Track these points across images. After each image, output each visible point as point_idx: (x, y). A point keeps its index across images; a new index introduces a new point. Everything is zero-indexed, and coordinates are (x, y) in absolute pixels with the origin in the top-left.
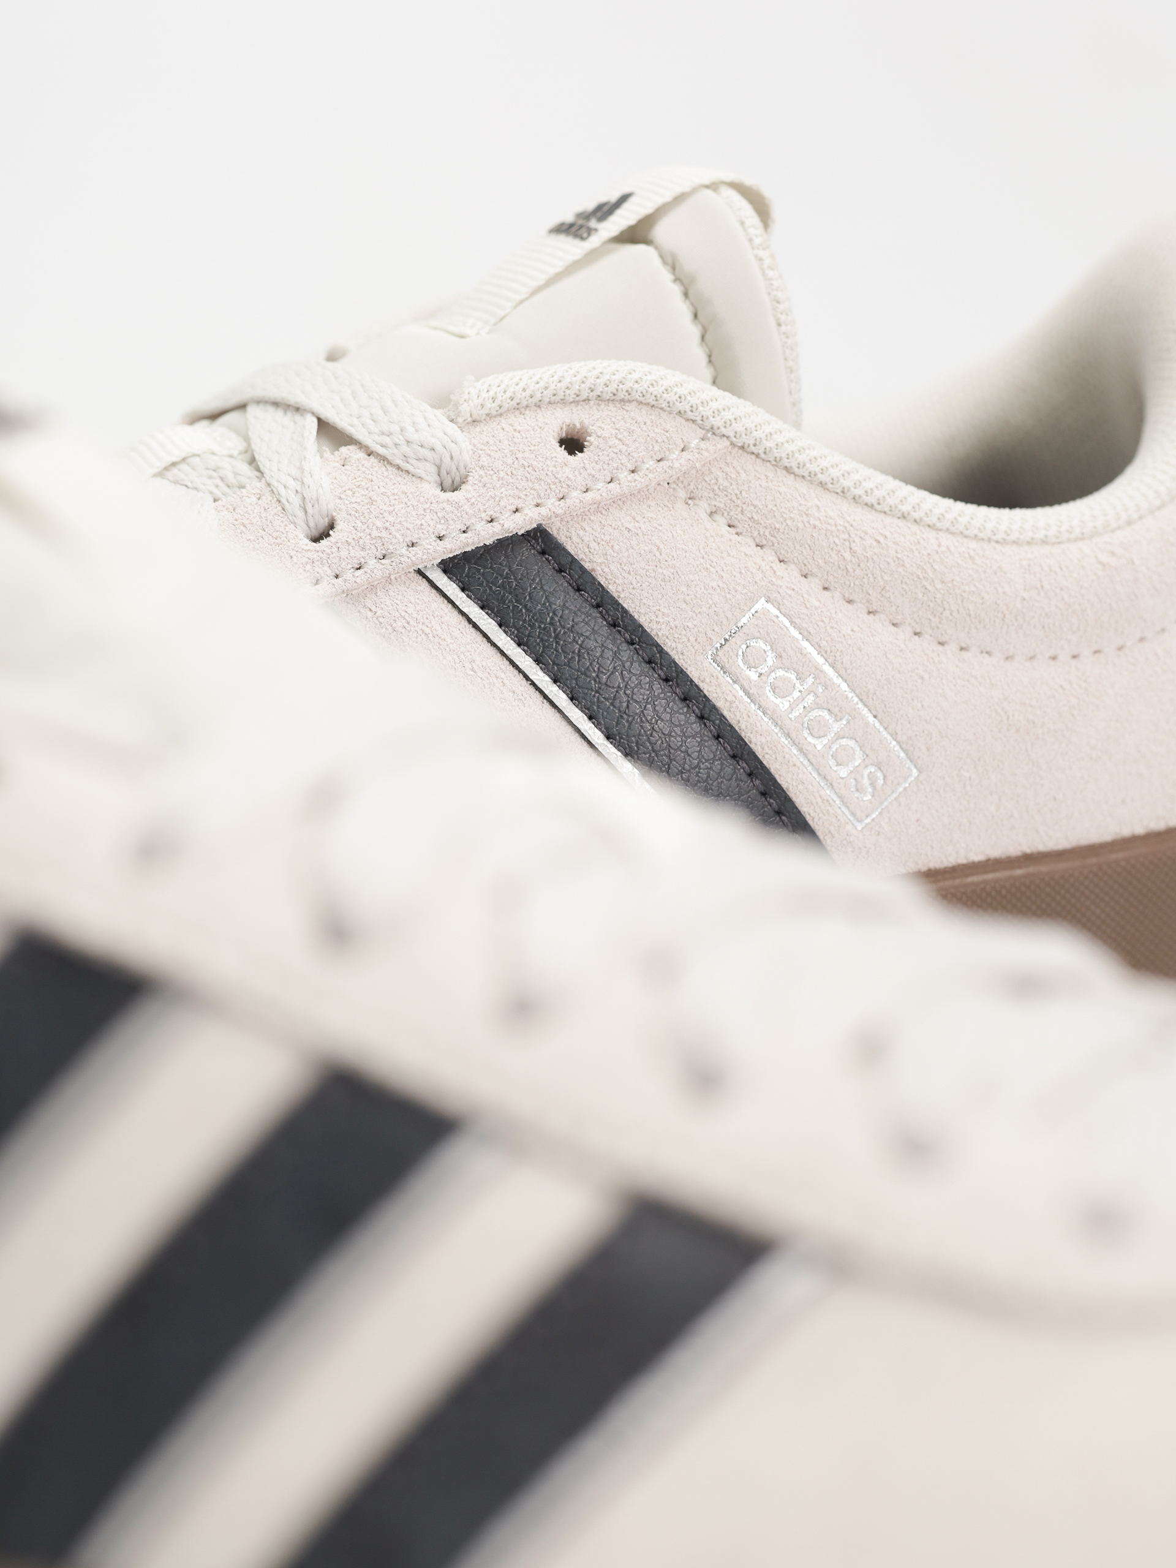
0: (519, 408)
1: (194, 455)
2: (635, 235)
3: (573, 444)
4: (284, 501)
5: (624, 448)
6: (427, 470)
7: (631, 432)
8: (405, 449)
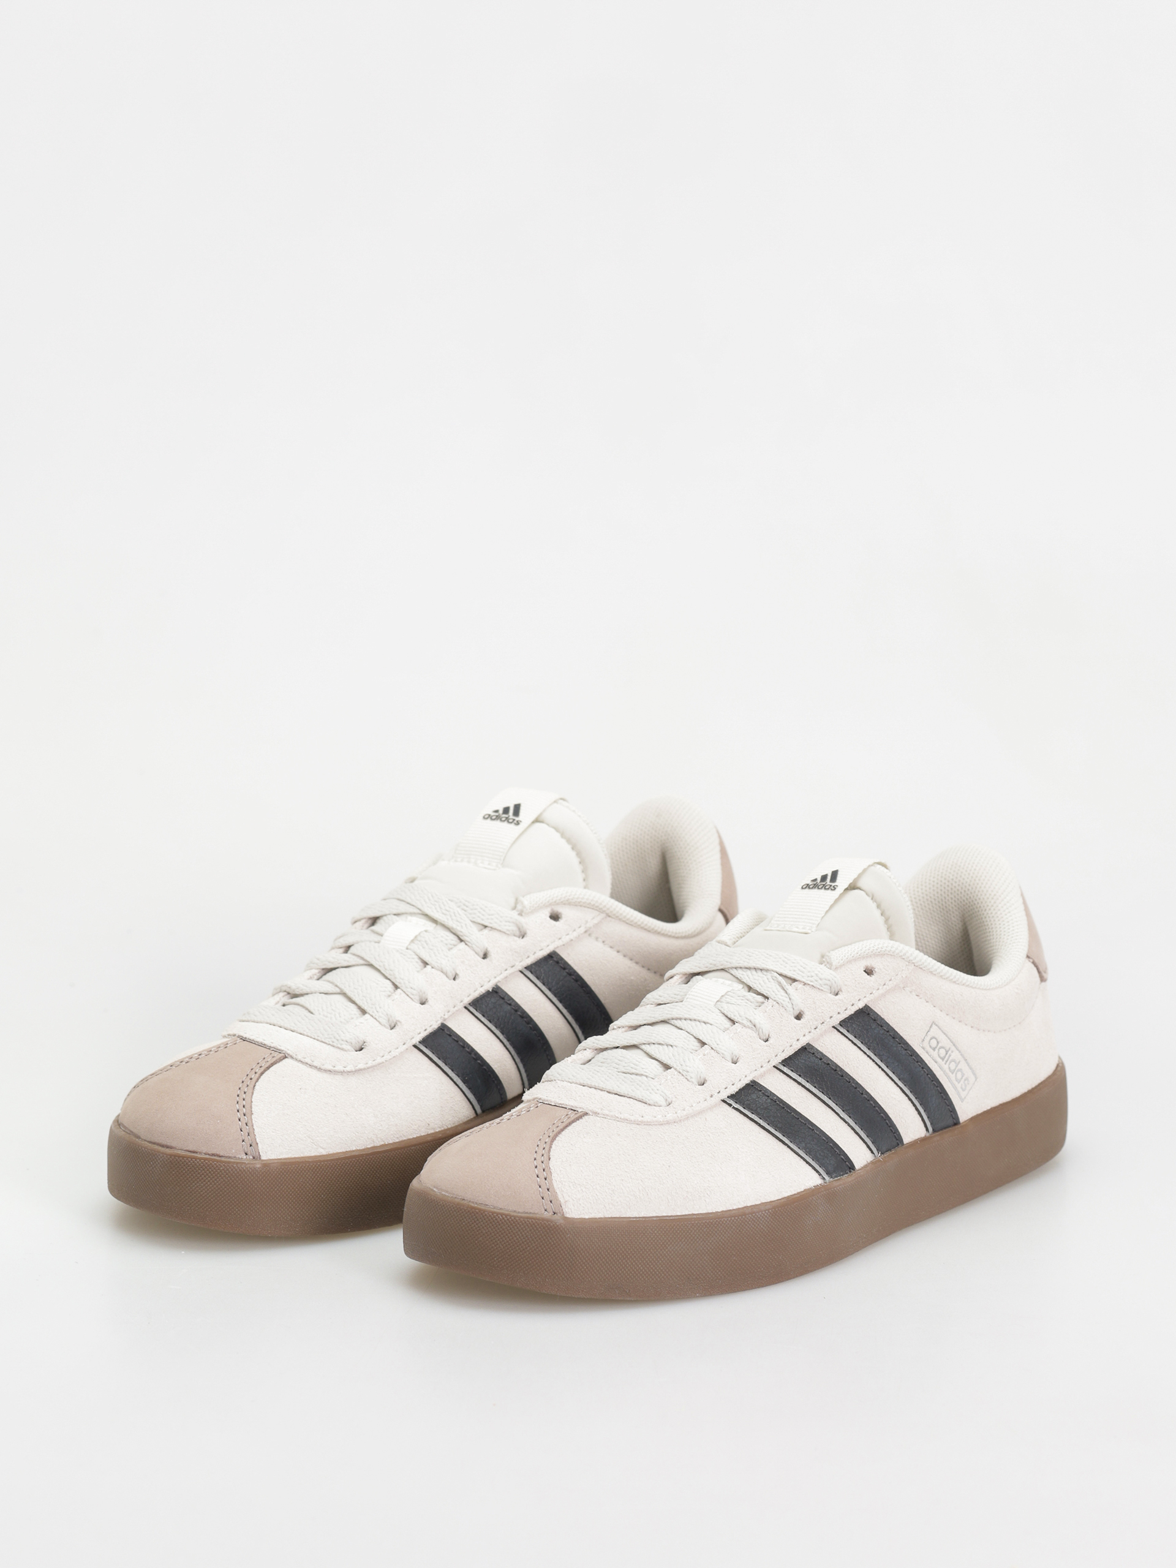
0: (850, 962)
1: (728, 992)
2: (852, 887)
3: (869, 972)
4: (785, 1006)
5: (887, 972)
6: (826, 988)
7: (888, 966)
8: (820, 982)
